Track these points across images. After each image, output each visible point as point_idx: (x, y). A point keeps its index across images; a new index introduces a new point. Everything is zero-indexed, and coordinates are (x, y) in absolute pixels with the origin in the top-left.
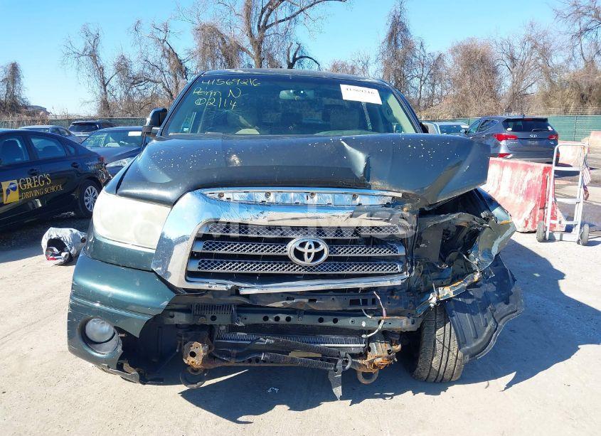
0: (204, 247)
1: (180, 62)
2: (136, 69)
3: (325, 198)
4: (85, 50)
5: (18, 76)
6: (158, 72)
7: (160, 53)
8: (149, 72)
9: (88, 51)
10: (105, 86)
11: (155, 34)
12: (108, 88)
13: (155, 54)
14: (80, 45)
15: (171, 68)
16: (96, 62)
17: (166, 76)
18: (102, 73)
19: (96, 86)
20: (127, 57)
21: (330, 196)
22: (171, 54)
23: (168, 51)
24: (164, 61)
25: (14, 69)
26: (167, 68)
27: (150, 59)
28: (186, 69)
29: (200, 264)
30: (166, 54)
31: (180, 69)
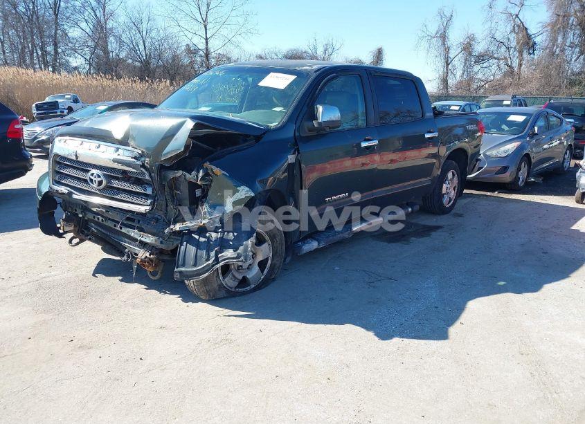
0: (58, 168)
1: (529, 37)
4: (437, 32)
5: (382, 60)
6: (503, 49)
7: (509, 28)
9: (440, 33)
10: (448, 65)
11: (509, 10)
12: (450, 67)
14: (434, 28)
15: (518, 43)
16: (444, 43)
17: (511, 52)
18: (448, 53)
19: (440, 65)
22: (522, 29)
23: (519, 26)
24: (512, 36)
25: (379, 52)
26: (513, 44)
27: (497, 35)
28: (535, 43)
30: (516, 28)
31: (528, 44)
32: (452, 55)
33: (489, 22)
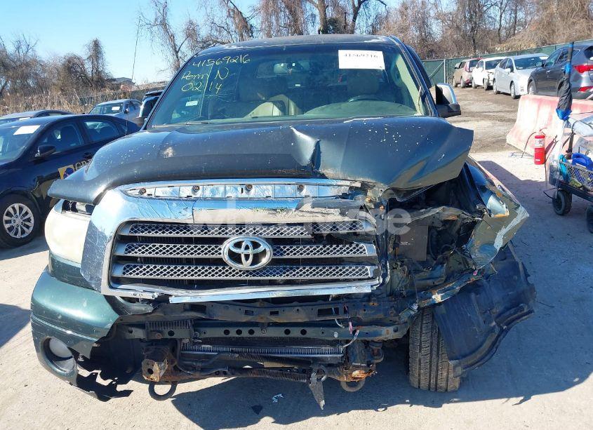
0: (126, 250)
1: (245, 21)
2: (204, 32)
3: (263, 191)
4: (156, 20)
5: (101, 52)
6: (225, 33)
7: (225, 13)
8: (216, 33)
9: (159, 20)
10: (177, 52)
12: (179, 54)
13: (221, 15)
14: (151, 15)
15: (237, 27)
16: (167, 31)
17: (233, 36)
18: (173, 41)
19: (169, 54)
20: (194, 22)
21: (269, 187)
22: (236, 13)
23: (233, 11)
24: (229, 21)
25: (96, 45)
26: (233, 27)
27: (216, 20)
28: (251, 26)
29: (125, 269)
30: (231, 13)
31: (246, 28)
32: (178, 43)
33: (203, 9)
